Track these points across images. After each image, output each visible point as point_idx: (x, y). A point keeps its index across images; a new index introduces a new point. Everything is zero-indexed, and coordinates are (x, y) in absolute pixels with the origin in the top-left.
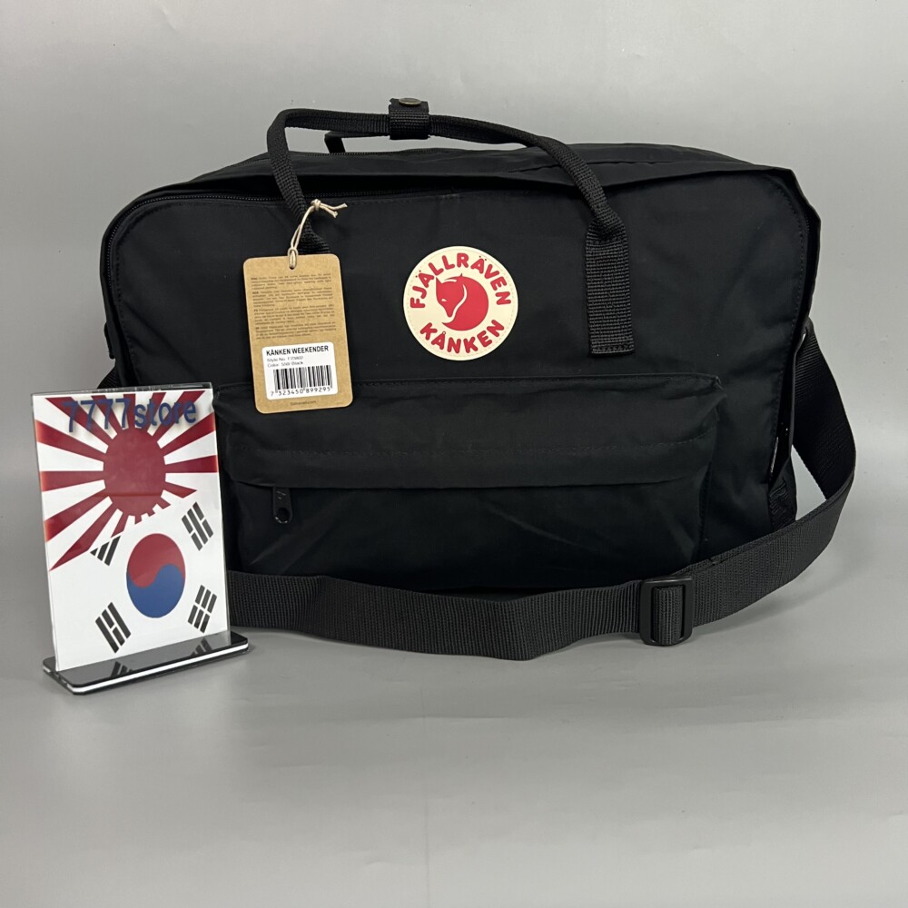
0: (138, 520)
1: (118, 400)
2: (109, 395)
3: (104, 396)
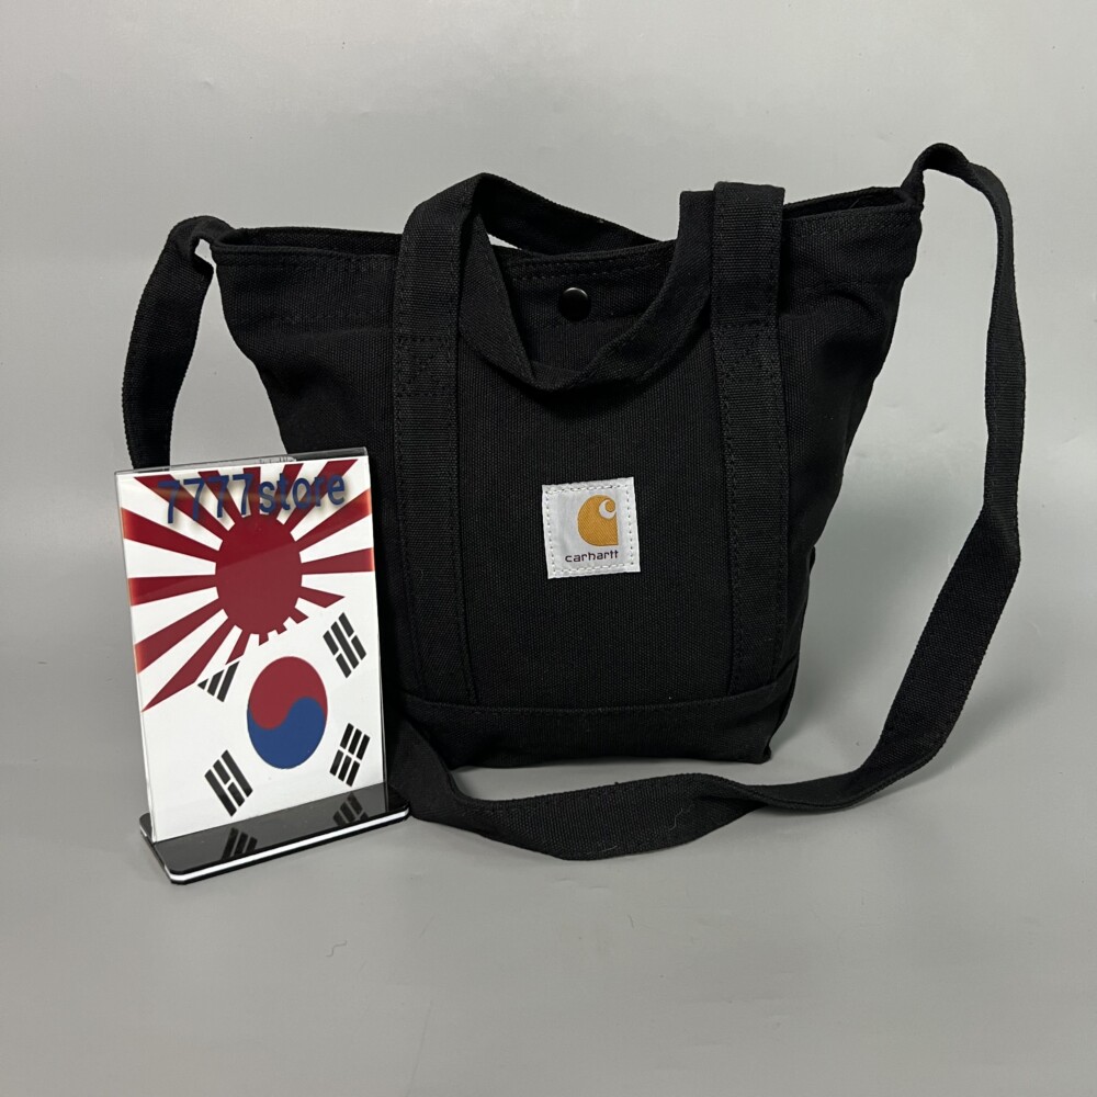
1: (236, 477)
2: (224, 470)
3: (217, 472)
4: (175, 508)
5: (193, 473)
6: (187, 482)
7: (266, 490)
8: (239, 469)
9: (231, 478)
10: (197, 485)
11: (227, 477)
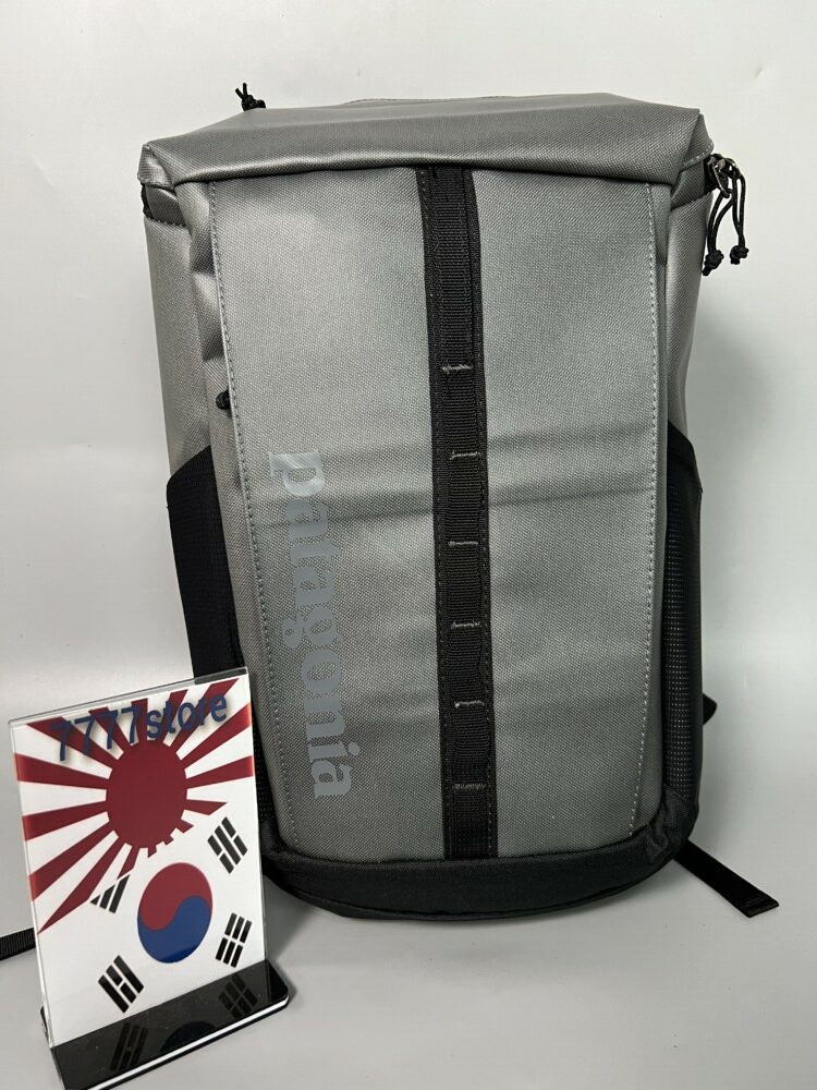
1: (124, 711)
2: (112, 706)
3: (106, 709)
4: (66, 747)
5: (84, 712)
6: (78, 721)
7: (153, 718)
8: (127, 703)
9: (120, 711)
10: (87, 723)
11: (116, 711)
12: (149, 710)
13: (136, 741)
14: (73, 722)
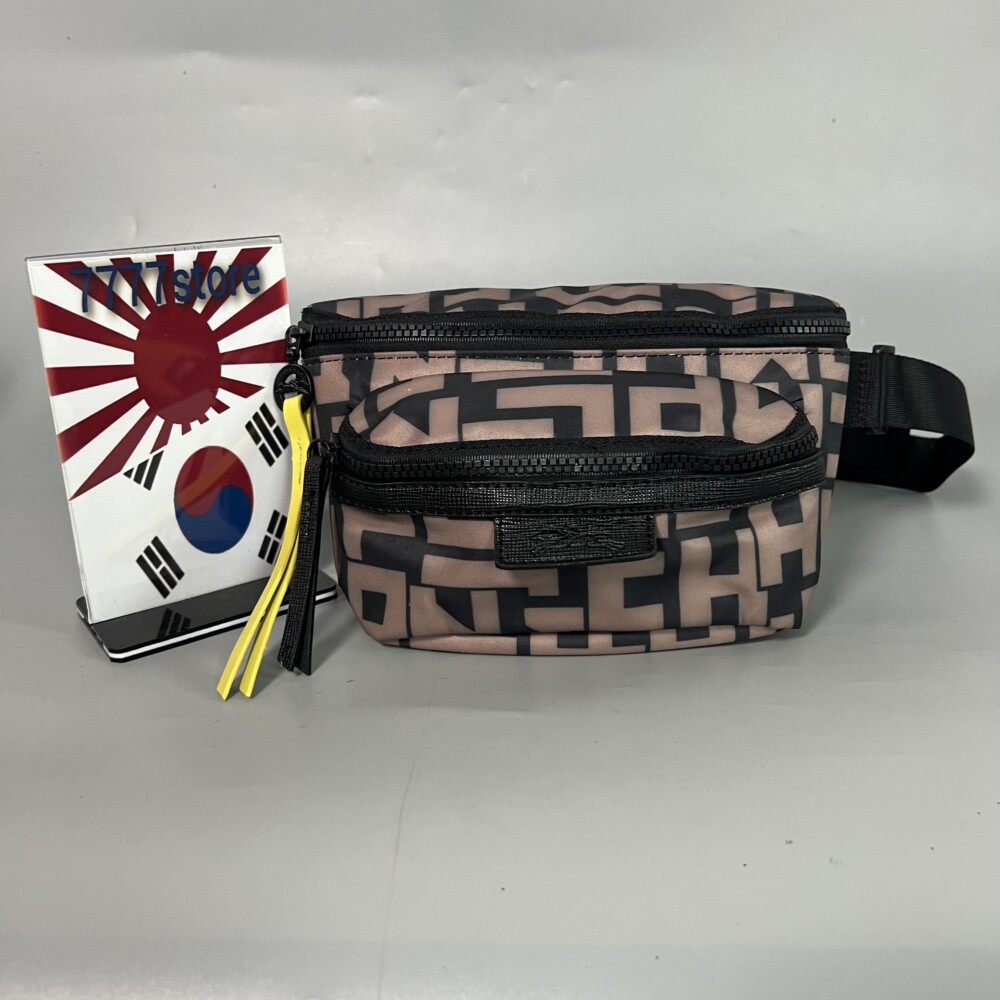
0: (186, 430)
1: (149, 265)
2: (136, 258)
3: (129, 259)
4: (89, 298)
5: (105, 260)
6: (100, 269)
7: (180, 278)
8: (151, 257)
9: (144, 265)
10: (110, 273)
11: (140, 264)
12: (177, 267)
13: (164, 302)
14: (94, 270)
